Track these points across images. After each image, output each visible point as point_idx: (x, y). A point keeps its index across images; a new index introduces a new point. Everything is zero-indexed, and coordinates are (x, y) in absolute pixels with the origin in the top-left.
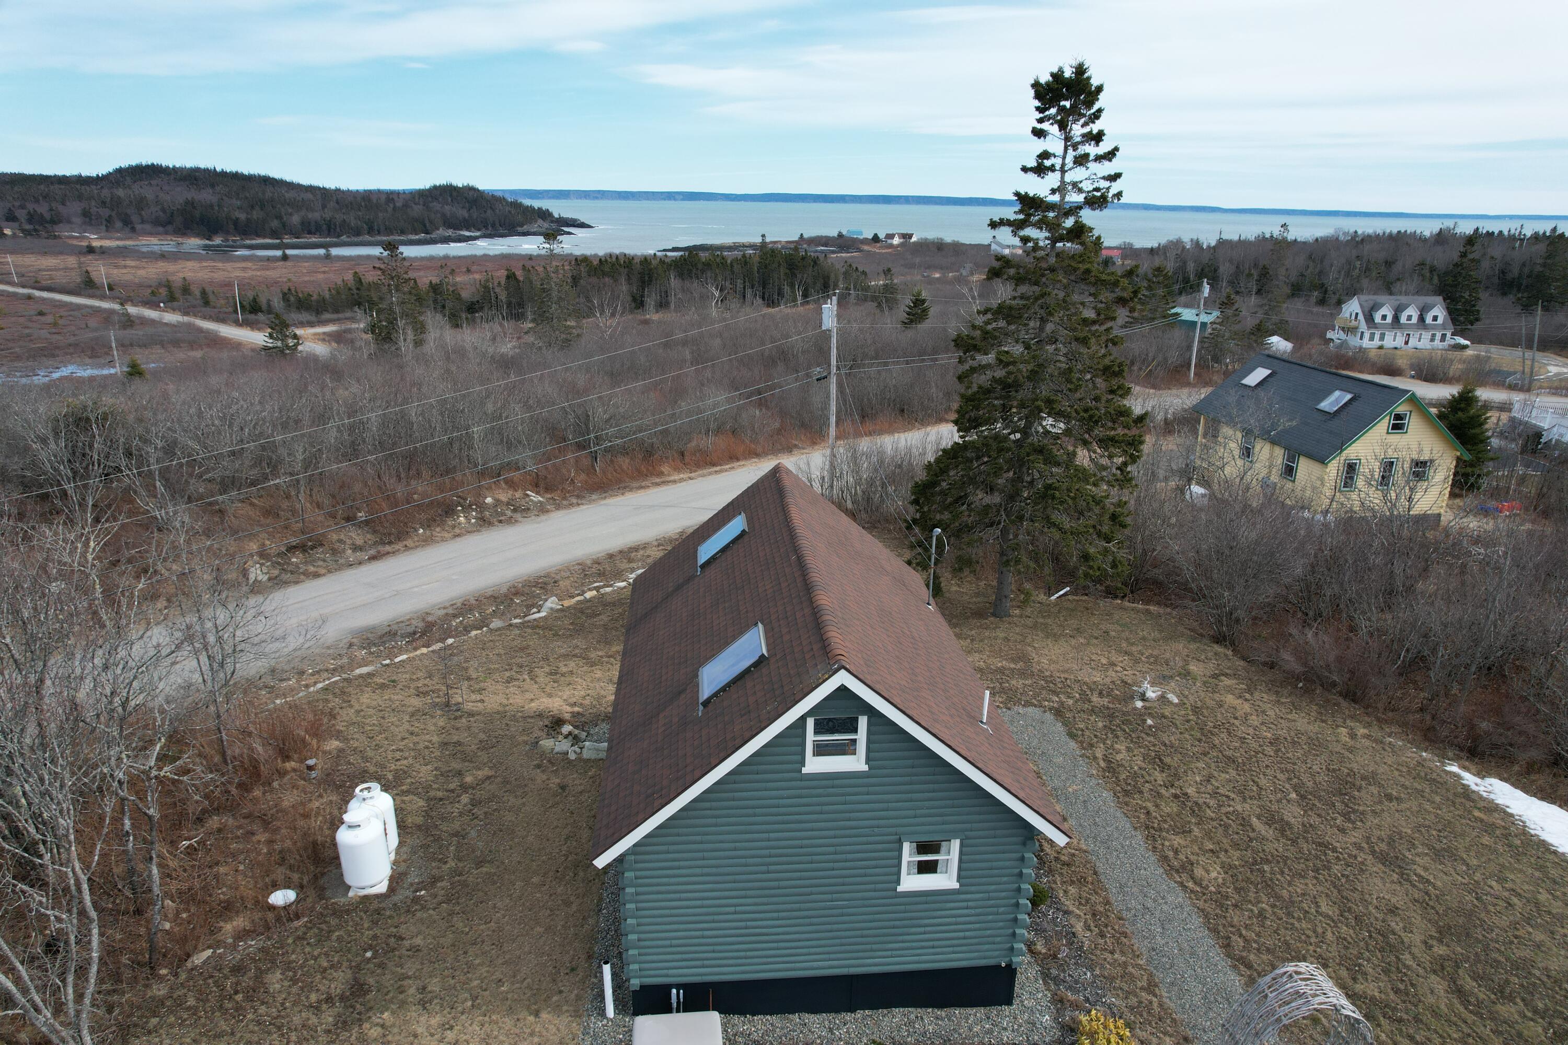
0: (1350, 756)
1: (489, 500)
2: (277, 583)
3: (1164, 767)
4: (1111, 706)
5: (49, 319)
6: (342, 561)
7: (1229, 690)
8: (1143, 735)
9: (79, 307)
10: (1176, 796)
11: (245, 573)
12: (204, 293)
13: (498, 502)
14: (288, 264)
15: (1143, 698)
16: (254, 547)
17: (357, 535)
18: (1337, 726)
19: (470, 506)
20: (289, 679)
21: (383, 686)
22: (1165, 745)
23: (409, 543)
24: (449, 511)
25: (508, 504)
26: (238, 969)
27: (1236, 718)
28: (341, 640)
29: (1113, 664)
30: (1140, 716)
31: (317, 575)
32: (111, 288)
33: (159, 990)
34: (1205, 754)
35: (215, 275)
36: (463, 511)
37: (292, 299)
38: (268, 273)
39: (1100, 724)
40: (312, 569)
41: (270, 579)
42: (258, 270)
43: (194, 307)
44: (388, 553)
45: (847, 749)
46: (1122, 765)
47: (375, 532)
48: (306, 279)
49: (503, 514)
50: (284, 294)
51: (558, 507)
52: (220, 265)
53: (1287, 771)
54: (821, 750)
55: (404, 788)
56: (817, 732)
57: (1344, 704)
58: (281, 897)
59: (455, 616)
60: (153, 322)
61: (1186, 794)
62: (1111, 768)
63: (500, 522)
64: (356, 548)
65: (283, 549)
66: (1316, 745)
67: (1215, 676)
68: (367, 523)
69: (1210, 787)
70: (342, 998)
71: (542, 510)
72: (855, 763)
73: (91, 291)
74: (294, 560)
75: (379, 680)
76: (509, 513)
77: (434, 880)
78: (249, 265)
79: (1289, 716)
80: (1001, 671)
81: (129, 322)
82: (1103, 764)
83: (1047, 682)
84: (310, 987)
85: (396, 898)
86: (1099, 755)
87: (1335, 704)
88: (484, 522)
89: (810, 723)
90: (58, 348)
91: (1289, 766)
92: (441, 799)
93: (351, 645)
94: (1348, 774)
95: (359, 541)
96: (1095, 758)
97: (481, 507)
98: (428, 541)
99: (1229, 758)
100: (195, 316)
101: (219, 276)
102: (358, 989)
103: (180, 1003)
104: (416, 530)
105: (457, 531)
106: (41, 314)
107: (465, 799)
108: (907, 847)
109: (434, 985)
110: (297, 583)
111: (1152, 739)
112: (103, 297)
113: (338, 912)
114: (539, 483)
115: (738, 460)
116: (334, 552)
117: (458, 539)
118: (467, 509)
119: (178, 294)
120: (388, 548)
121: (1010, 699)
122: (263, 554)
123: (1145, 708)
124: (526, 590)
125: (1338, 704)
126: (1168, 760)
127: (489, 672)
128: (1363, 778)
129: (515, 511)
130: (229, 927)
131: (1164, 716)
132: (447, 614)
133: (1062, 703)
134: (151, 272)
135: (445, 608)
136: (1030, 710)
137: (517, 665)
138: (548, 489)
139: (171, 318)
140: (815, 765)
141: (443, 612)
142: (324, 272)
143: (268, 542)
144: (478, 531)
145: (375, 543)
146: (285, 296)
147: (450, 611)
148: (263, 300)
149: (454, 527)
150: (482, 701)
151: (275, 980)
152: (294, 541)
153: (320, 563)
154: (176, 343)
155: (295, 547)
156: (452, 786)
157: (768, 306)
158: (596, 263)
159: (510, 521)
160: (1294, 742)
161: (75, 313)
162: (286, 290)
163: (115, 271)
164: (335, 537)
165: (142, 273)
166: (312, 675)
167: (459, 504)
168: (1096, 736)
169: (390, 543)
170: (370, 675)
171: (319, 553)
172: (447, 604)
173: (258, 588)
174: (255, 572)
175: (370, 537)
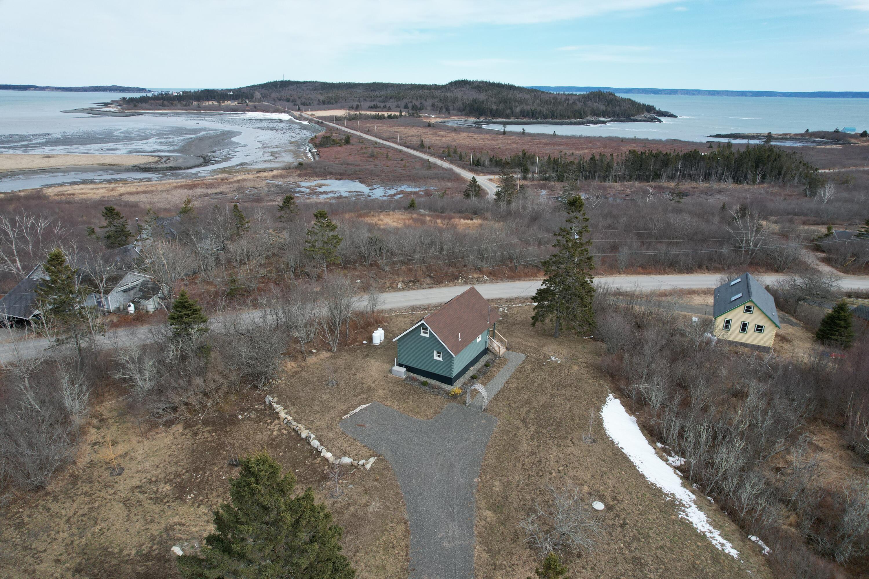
1: (471, 276)
2: (404, 289)
3: (533, 370)
4: (542, 359)
5: (403, 163)
6: (422, 287)
7: (579, 365)
8: (539, 365)
9: (416, 157)
10: (527, 375)
11: (397, 285)
12: (461, 155)
14: (505, 136)
15: (551, 359)
16: (401, 279)
17: (428, 280)
19: (464, 277)
21: (405, 317)
22: (541, 368)
23: (441, 285)
24: (457, 278)
25: (476, 278)
26: (355, 348)
27: (569, 370)
29: (558, 352)
30: (545, 362)
31: (414, 289)
32: (429, 148)
34: (547, 372)
35: (471, 142)
36: (461, 279)
37: (494, 161)
38: (493, 142)
39: (533, 361)
41: (402, 288)
42: (490, 140)
43: (456, 160)
45: (427, 333)
46: (525, 368)
47: (434, 280)
48: (508, 147)
49: (472, 282)
51: (491, 282)
52: (475, 136)
53: (561, 380)
54: (424, 332)
56: (422, 330)
58: (365, 342)
60: (438, 167)
61: (530, 375)
62: (522, 368)
63: (470, 284)
64: (427, 284)
65: (409, 281)
67: (582, 362)
68: (433, 278)
70: (365, 355)
71: (485, 282)
72: (427, 336)
73: (421, 149)
74: (410, 284)
76: (475, 281)
78: (487, 136)
79: (585, 374)
80: (531, 347)
81: (429, 166)
83: (537, 351)
84: (362, 353)
85: (379, 346)
88: (466, 283)
90: (403, 177)
93: (409, 308)
95: (428, 282)
96: (522, 365)
97: (467, 278)
98: (446, 286)
99: (552, 374)
100: (455, 165)
104: (445, 282)
105: (456, 284)
106: (402, 160)
108: (435, 352)
109: (377, 357)
110: (408, 290)
112: (425, 152)
113: (370, 346)
114: (489, 274)
116: (421, 284)
117: (454, 287)
119: (451, 154)
120: (435, 286)
121: (523, 352)
122: (403, 282)
123: (549, 361)
126: (536, 370)
130: (357, 344)
131: (550, 364)
133: (533, 356)
136: (523, 355)
138: (494, 275)
139: (446, 165)
140: (422, 334)
142: (517, 143)
143: (406, 279)
145: (433, 284)
146: (491, 160)
148: (482, 161)
152: (412, 279)
153: (416, 286)
154: (443, 179)
155: (412, 281)
161: (413, 161)
162: (492, 157)
163: (434, 138)
164: (423, 280)
165: (444, 139)
166: (397, 312)
168: (528, 362)
169: (436, 284)
170: (405, 315)
171: (417, 284)
173: (399, 290)
174: (400, 286)
175: (432, 282)
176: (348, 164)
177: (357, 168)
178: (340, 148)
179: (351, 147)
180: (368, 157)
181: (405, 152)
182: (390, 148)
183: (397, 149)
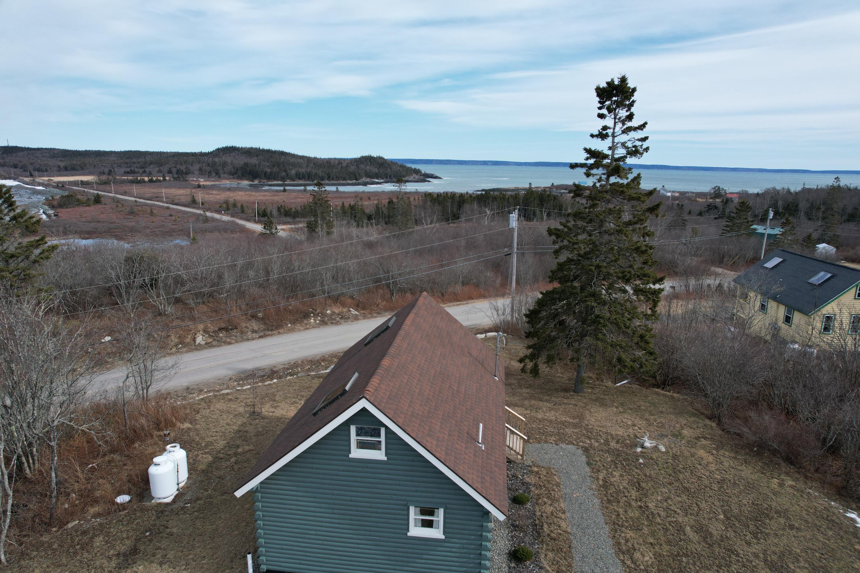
0: (774, 497)
1: (329, 312)
2: (209, 345)
3: (639, 488)
4: (621, 449)
5: (173, 218)
6: (245, 337)
7: (704, 447)
8: (634, 468)
9: (187, 213)
10: (640, 507)
11: (194, 340)
12: (242, 206)
13: (333, 313)
14: (286, 193)
15: (643, 447)
16: (201, 326)
17: (255, 325)
18: (773, 478)
19: (318, 314)
20: (194, 393)
21: (230, 400)
22: (646, 475)
23: (281, 331)
24: (306, 316)
25: (339, 314)
26: (84, 533)
27: (700, 465)
28: (226, 376)
29: (634, 425)
30: (637, 456)
31: (230, 343)
32: (203, 204)
33: (45, 538)
34: (670, 484)
35: (250, 198)
36: (313, 317)
37: (282, 210)
38: (275, 198)
39: (609, 459)
40: (228, 340)
41: (206, 344)
42: (271, 196)
43: (237, 213)
44: (269, 335)
45: (376, 446)
46: (613, 485)
47: (265, 324)
48: (292, 201)
49: (334, 319)
50: (279, 208)
51: (365, 317)
52: (254, 193)
53: (723, 501)
54: (362, 445)
55: (207, 451)
56: (358, 435)
57: (783, 464)
58: (123, 499)
59: (288, 369)
60: (217, 220)
61: (647, 507)
62: (606, 485)
63: (332, 323)
64: (254, 331)
65: (217, 329)
66: (750, 486)
67: (698, 438)
68: (262, 319)
69: (665, 504)
70: (125, 555)
71: (356, 318)
72: (379, 455)
73: (194, 205)
74: (221, 335)
75: (229, 397)
76: (338, 319)
77: (198, 499)
78: (267, 193)
79: (739, 468)
80: (563, 423)
81: (206, 220)
82: (601, 482)
83: (587, 431)
84: (113, 547)
85: (175, 506)
86: (601, 477)
87: (776, 464)
88: (323, 323)
89: (353, 429)
90: (174, 231)
91: (726, 498)
92: (222, 459)
93: (231, 379)
94: (767, 509)
95: (256, 328)
96: (598, 479)
97: (324, 315)
98: (291, 331)
99: (685, 488)
100: (237, 218)
101: (252, 199)
102: (134, 551)
103: (50, 545)
104: (287, 325)
105: (308, 326)
106: (171, 215)
107: (233, 460)
108: (412, 509)
109: (171, 555)
110: (219, 346)
111: (638, 471)
112: (198, 208)
113: (143, 510)
114: (357, 306)
115: (473, 299)
116: (242, 332)
117: (307, 331)
118: (316, 315)
119: (231, 207)
120: (270, 333)
121: (560, 439)
122: (205, 331)
123: (641, 452)
124: (330, 359)
125: (779, 464)
126: (643, 485)
127: (286, 398)
128: (777, 512)
129: (341, 318)
130: (92, 510)
131: (652, 459)
132: (284, 368)
133: (591, 444)
134: (221, 196)
135: (285, 364)
136: (570, 446)
137: (301, 395)
138: (364, 308)
139: (226, 218)
140: (356, 453)
141: (283, 366)
142: (302, 198)
143: (210, 325)
144: (319, 327)
145: (264, 330)
146: (279, 209)
147: (286, 366)
148: (268, 211)
149: (307, 324)
150: (274, 412)
151: (98, 541)
152: (223, 325)
153: (234, 338)
154: (225, 230)
155: (223, 329)
156: (230, 453)
157: (527, 221)
158: (435, 196)
159: (337, 323)
160: (735, 483)
161: (185, 215)
162: (279, 206)
163: (207, 196)
164: (244, 325)
165: (218, 197)
166: (206, 392)
167: (312, 313)
168: (603, 466)
169: (272, 330)
170: (228, 394)
171: (234, 332)
172: (286, 363)
173: (199, 348)
174: (200, 339)
175: (262, 326)
176: (99, 222)
177: (112, 226)
178: (87, 208)
179: (102, 206)
180: (126, 215)
181: (174, 209)
182: (154, 205)
183: (163, 206)
